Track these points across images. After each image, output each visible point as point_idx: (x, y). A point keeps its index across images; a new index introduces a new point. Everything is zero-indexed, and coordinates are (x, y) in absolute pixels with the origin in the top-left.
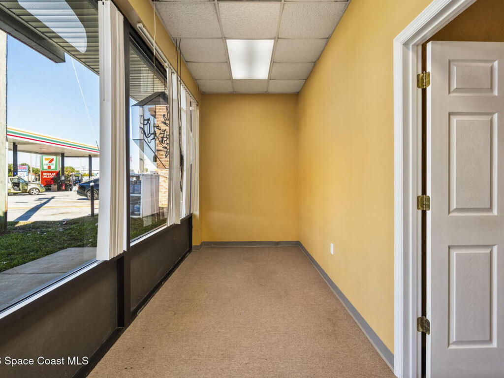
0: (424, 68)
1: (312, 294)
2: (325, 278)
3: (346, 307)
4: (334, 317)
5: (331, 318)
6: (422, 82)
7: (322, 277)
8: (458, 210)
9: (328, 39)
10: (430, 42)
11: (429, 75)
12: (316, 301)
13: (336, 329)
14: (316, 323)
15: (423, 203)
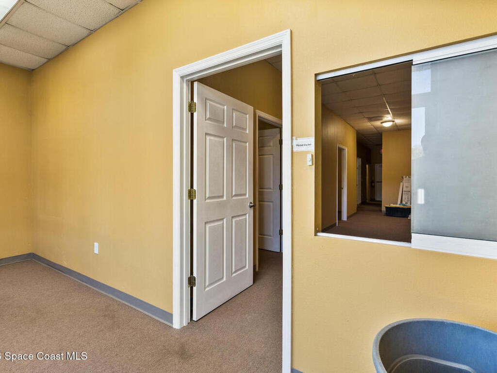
0: (192, 99)
1: (76, 301)
2: (83, 281)
3: (117, 299)
4: (109, 312)
5: (107, 313)
6: (191, 108)
7: (79, 281)
8: (210, 198)
9: (92, 32)
10: (196, 82)
11: (196, 106)
12: (83, 306)
13: (116, 320)
14: (92, 325)
15: (191, 195)
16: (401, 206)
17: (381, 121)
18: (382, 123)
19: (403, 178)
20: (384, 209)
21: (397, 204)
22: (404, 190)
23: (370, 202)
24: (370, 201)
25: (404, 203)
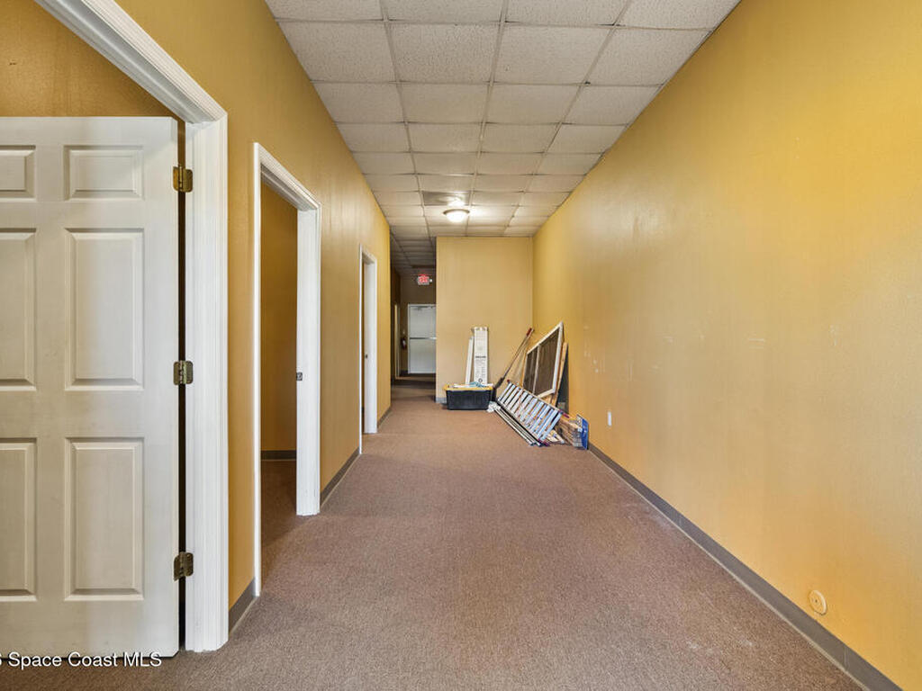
16: (475, 388)
17: (445, 208)
18: (445, 213)
19: (473, 331)
20: (440, 394)
21: (464, 383)
22: (475, 355)
23: (401, 378)
24: (400, 376)
25: (476, 380)
